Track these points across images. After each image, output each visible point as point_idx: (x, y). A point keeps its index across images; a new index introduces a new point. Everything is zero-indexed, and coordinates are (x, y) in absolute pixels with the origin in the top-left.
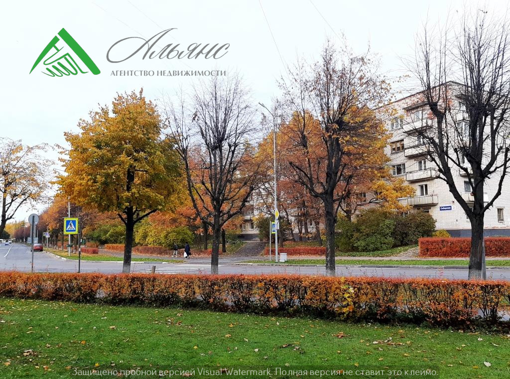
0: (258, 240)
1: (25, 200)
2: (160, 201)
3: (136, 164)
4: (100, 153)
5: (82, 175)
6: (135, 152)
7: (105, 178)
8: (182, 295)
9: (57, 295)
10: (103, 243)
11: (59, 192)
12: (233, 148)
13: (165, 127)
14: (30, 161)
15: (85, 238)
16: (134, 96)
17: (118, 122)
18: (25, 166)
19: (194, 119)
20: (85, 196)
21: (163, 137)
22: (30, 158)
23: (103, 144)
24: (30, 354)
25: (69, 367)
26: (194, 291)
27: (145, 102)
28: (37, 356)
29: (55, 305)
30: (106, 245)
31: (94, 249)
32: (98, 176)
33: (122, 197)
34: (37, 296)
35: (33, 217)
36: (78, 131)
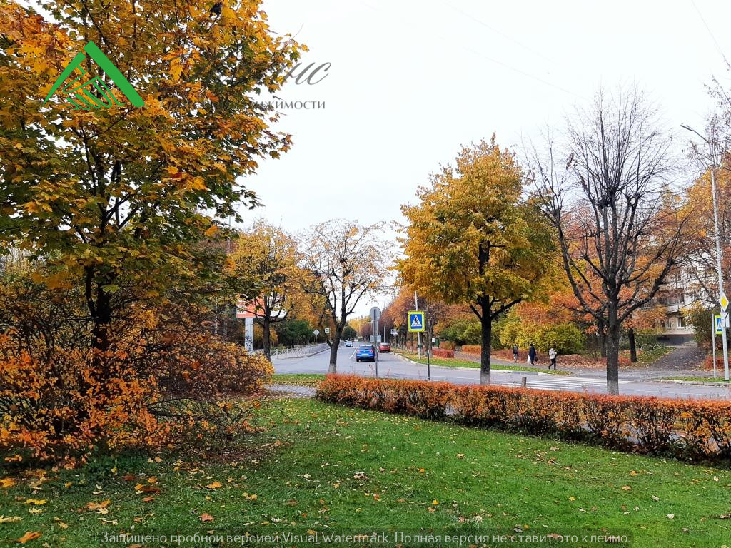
0: (694, 344)
1: (365, 290)
2: (524, 287)
3: (489, 238)
4: (443, 226)
5: (423, 257)
6: (488, 221)
7: (451, 259)
8: (559, 421)
9: (400, 407)
10: (461, 343)
11: (398, 279)
12: (633, 201)
13: (529, 181)
14: (367, 244)
15: (438, 336)
16: (483, 146)
17: (463, 184)
18: (362, 250)
19: (569, 165)
20: (427, 284)
21: (525, 197)
22: (368, 241)
23: (446, 215)
24: (361, 477)
25: (402, 500)
26: (577, 417)
27: (499, 152)
28: (368, 481)
29: (397, 420)
30: (464, 347)
31: (449, 351)
32: (442, 257)
33: (473, 283)
34: (379, 407)
35: (375, 311)
36: (416, 202)
